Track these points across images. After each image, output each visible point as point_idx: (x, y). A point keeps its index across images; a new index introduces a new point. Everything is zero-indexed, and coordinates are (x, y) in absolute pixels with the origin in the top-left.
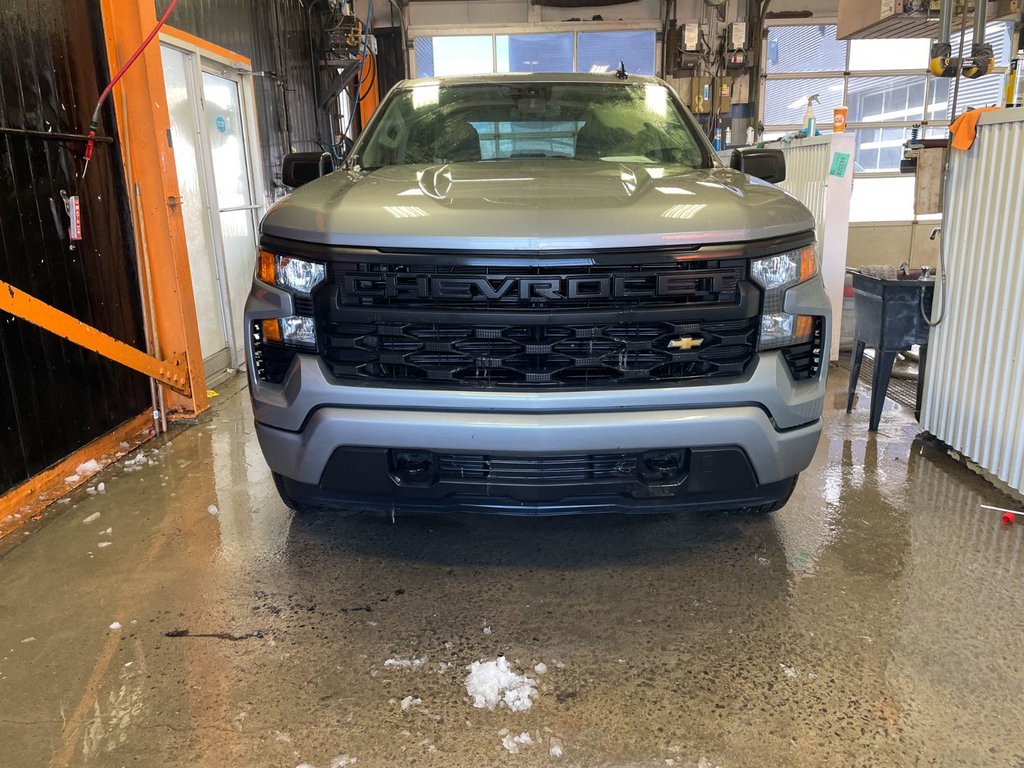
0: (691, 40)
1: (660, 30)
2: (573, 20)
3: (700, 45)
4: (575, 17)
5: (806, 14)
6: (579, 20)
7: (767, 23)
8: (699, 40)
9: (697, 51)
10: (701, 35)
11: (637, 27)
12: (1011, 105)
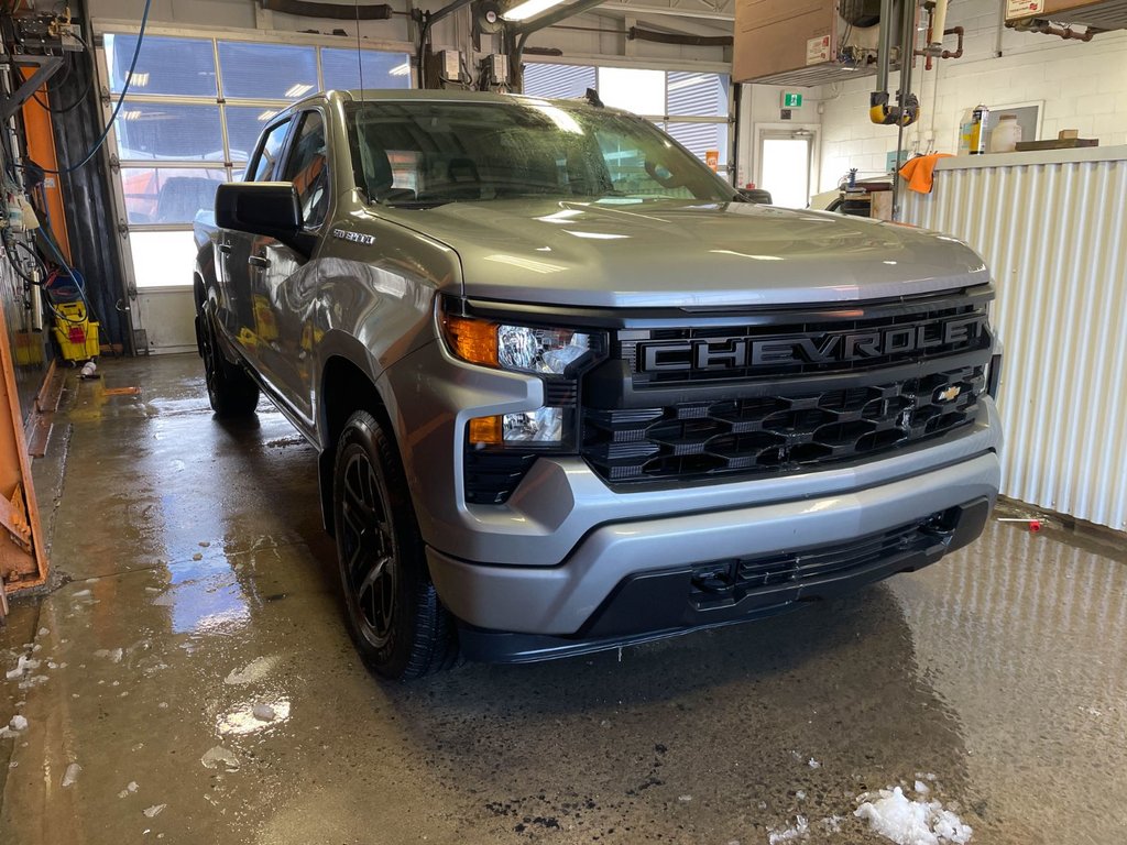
0: (453, 68)
1: (414, 54)
2: (310, 31)
3: (460, 74)
4: (316, 29)
5: (557, 53)
6: (317, 32)
7: (524, 57)
8: (460, 69)
9: (459, 81)
10: (462, 63)
11: (388, 48)
12: (976, 153)
